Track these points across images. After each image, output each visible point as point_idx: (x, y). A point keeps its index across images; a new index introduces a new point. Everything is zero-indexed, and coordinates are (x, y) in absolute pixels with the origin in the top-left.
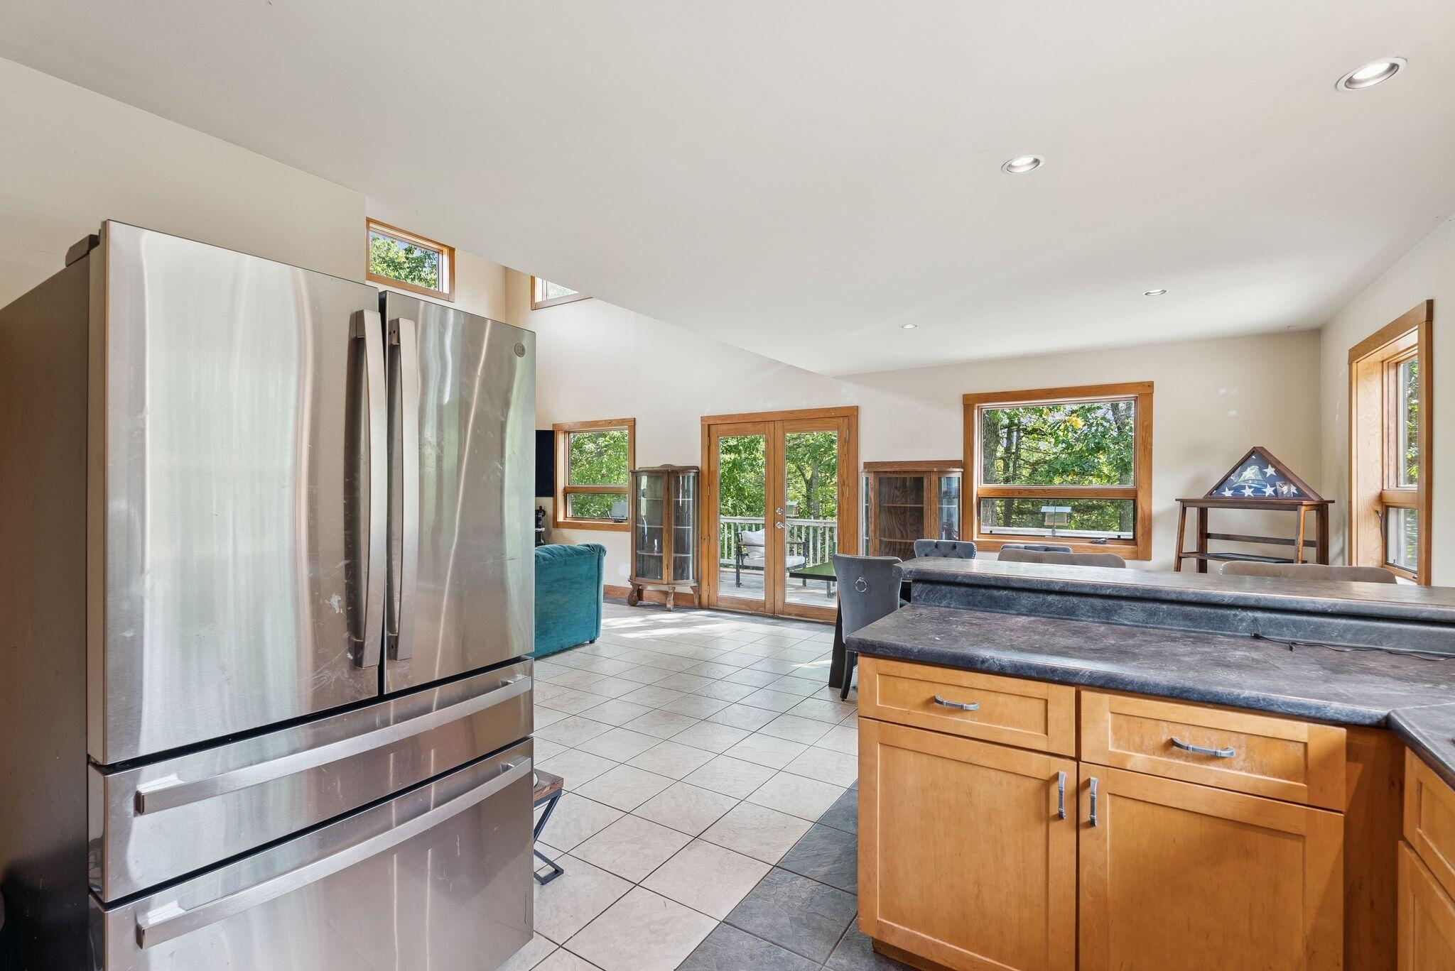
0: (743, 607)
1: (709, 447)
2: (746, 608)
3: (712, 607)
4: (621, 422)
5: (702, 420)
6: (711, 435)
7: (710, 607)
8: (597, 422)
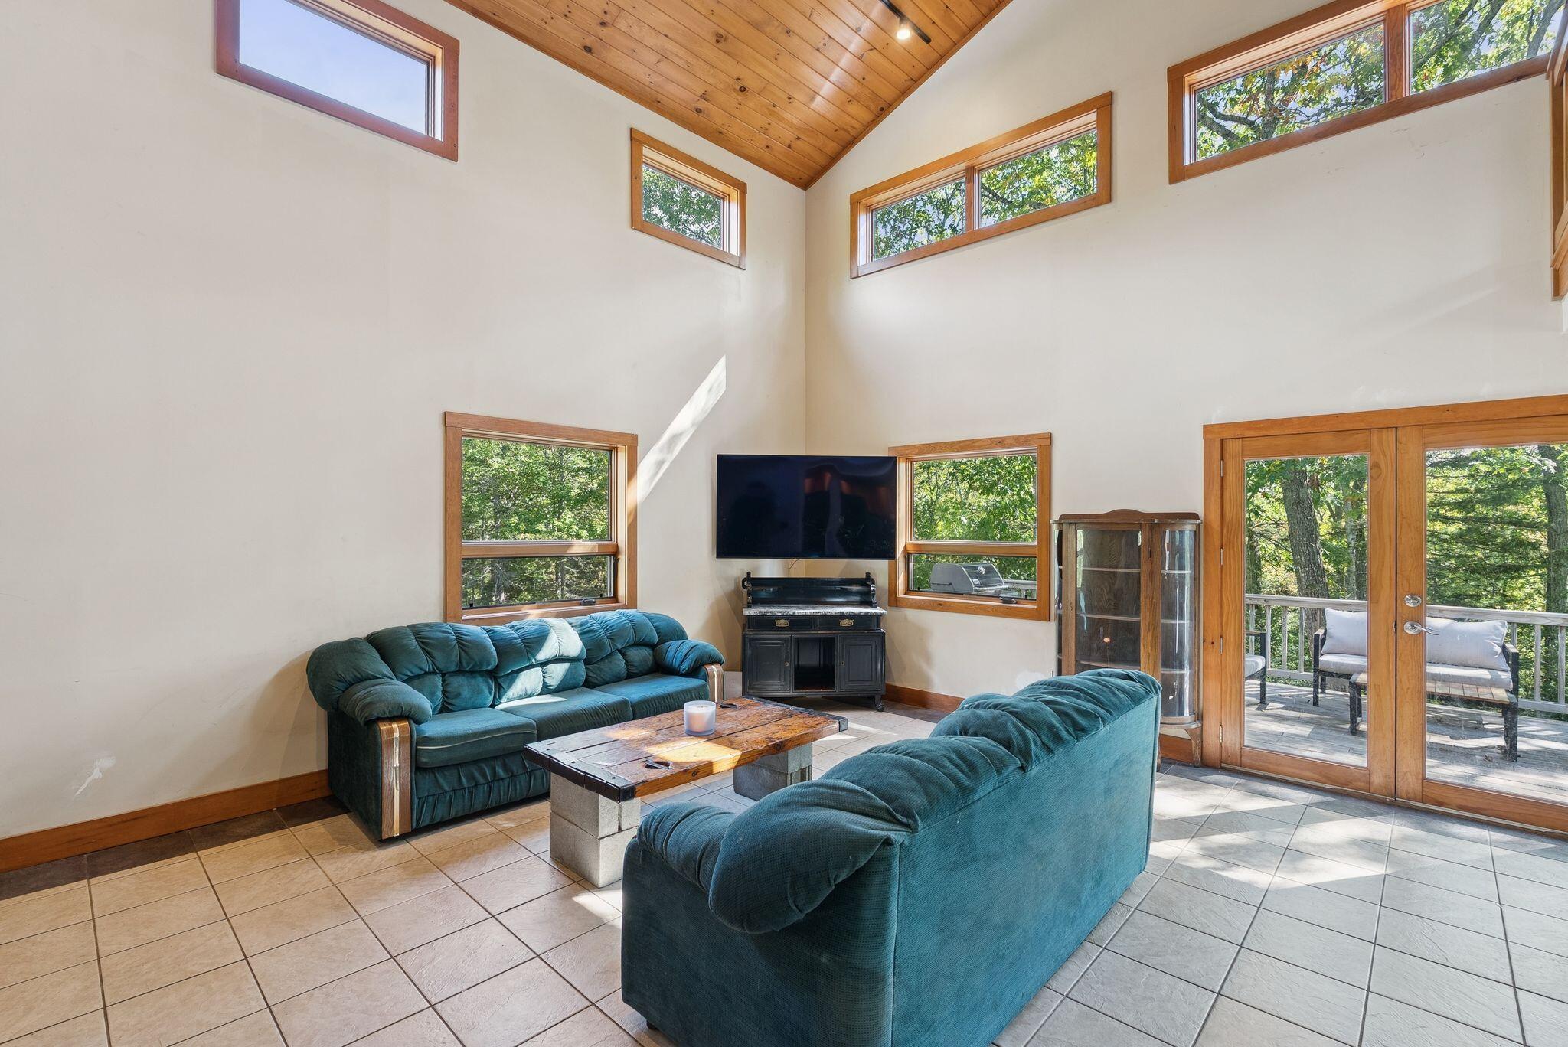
0: (1308, 774)
1: (1222, 479)
2: (1316, 776)
3: (1228, 766)
4: (1026, 440)
5: (1205, 432)
6: (1227, 456)
7: (1223, 765)
8: (975, 441)
